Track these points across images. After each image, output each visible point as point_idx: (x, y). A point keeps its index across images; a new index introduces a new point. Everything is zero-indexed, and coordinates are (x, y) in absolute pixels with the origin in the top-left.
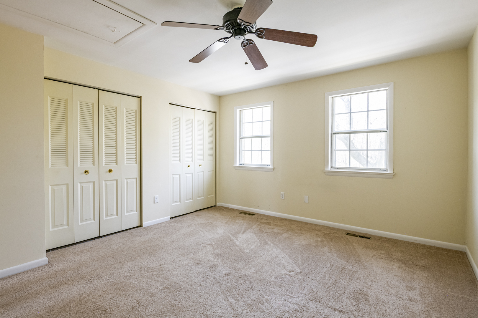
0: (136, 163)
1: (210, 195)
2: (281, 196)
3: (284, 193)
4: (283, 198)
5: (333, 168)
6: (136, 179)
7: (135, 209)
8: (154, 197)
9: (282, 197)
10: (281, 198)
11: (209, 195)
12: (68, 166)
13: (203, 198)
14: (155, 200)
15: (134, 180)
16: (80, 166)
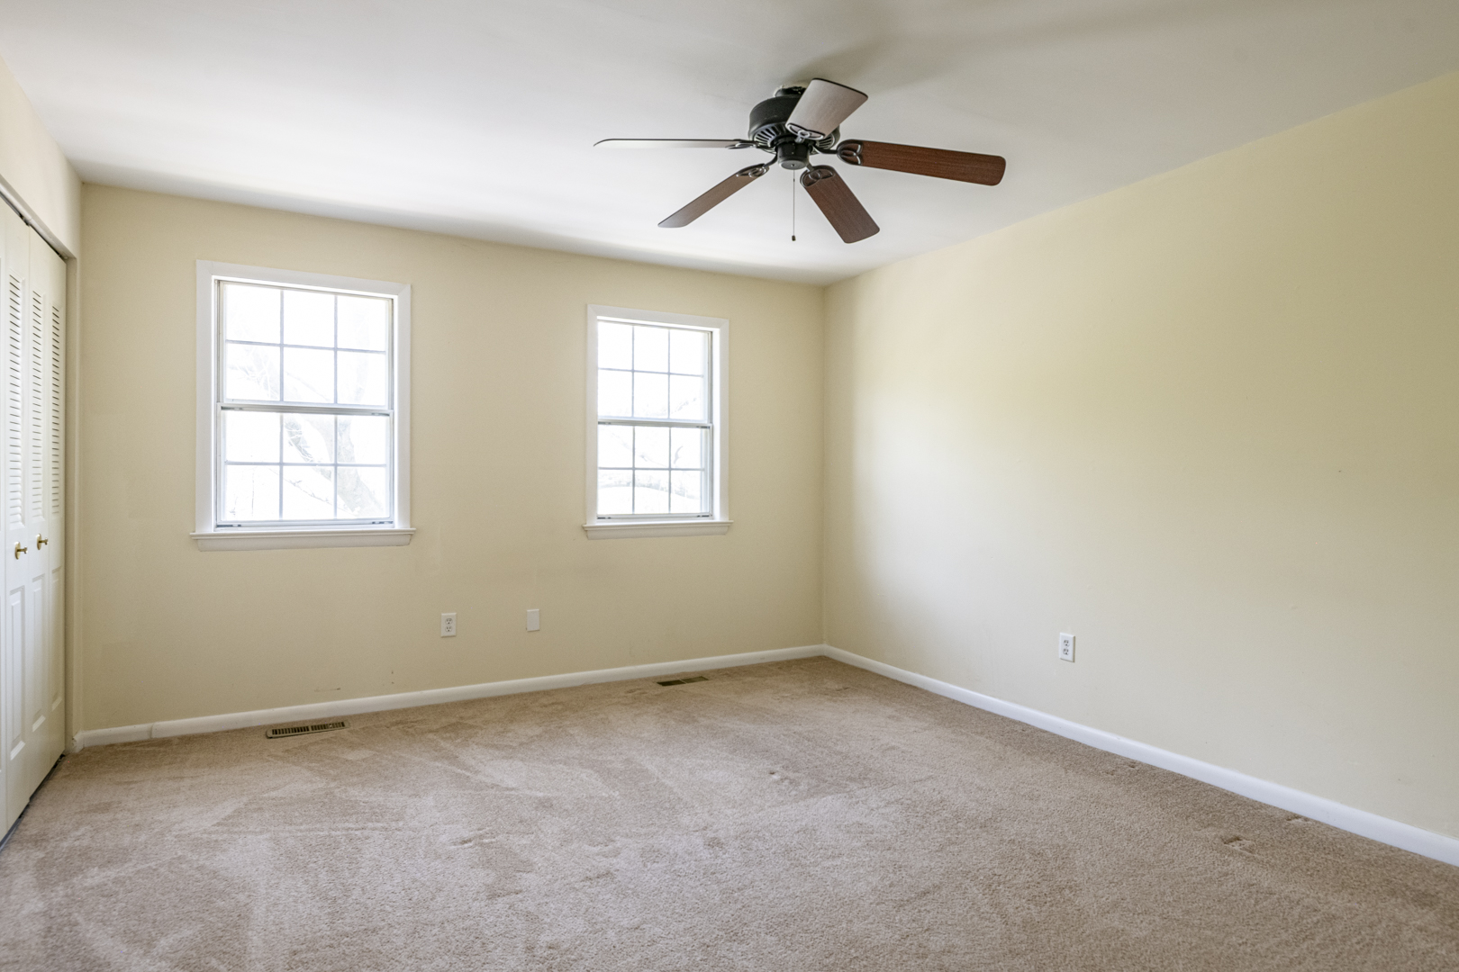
2: (444, 625)
3: (455, 614)
4: (452, 633)
5: (599, 518)
9: (448, 629)
10: (444, 633)
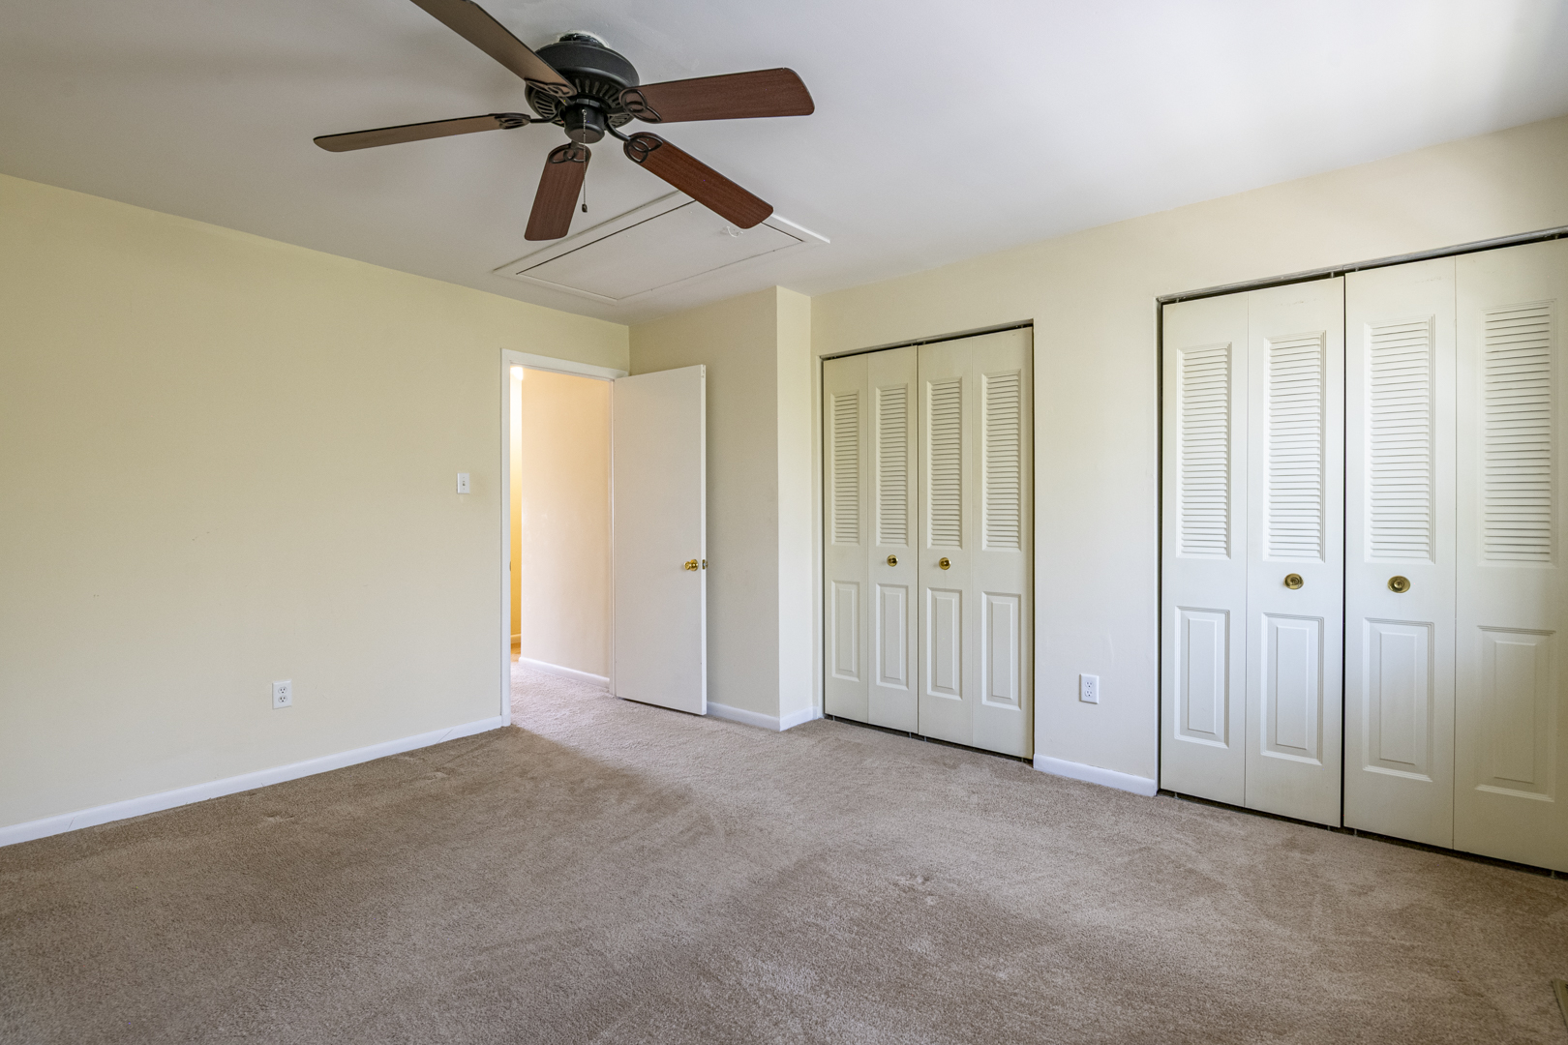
0: (1020, 548)
1: (1499, 781)
6: (1019, 597)
7: (1013, 694)
8: (1080, 676)
11: (1489, 783)
12: (858, 542)
13: (1424, 778)
14: (1084, 689)
15: (1013, 603)
16: (880, 544)
